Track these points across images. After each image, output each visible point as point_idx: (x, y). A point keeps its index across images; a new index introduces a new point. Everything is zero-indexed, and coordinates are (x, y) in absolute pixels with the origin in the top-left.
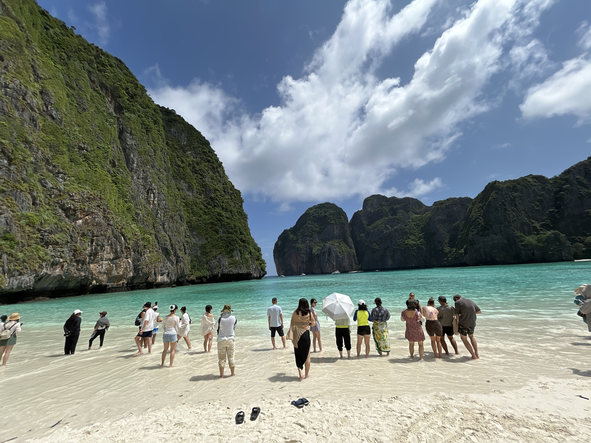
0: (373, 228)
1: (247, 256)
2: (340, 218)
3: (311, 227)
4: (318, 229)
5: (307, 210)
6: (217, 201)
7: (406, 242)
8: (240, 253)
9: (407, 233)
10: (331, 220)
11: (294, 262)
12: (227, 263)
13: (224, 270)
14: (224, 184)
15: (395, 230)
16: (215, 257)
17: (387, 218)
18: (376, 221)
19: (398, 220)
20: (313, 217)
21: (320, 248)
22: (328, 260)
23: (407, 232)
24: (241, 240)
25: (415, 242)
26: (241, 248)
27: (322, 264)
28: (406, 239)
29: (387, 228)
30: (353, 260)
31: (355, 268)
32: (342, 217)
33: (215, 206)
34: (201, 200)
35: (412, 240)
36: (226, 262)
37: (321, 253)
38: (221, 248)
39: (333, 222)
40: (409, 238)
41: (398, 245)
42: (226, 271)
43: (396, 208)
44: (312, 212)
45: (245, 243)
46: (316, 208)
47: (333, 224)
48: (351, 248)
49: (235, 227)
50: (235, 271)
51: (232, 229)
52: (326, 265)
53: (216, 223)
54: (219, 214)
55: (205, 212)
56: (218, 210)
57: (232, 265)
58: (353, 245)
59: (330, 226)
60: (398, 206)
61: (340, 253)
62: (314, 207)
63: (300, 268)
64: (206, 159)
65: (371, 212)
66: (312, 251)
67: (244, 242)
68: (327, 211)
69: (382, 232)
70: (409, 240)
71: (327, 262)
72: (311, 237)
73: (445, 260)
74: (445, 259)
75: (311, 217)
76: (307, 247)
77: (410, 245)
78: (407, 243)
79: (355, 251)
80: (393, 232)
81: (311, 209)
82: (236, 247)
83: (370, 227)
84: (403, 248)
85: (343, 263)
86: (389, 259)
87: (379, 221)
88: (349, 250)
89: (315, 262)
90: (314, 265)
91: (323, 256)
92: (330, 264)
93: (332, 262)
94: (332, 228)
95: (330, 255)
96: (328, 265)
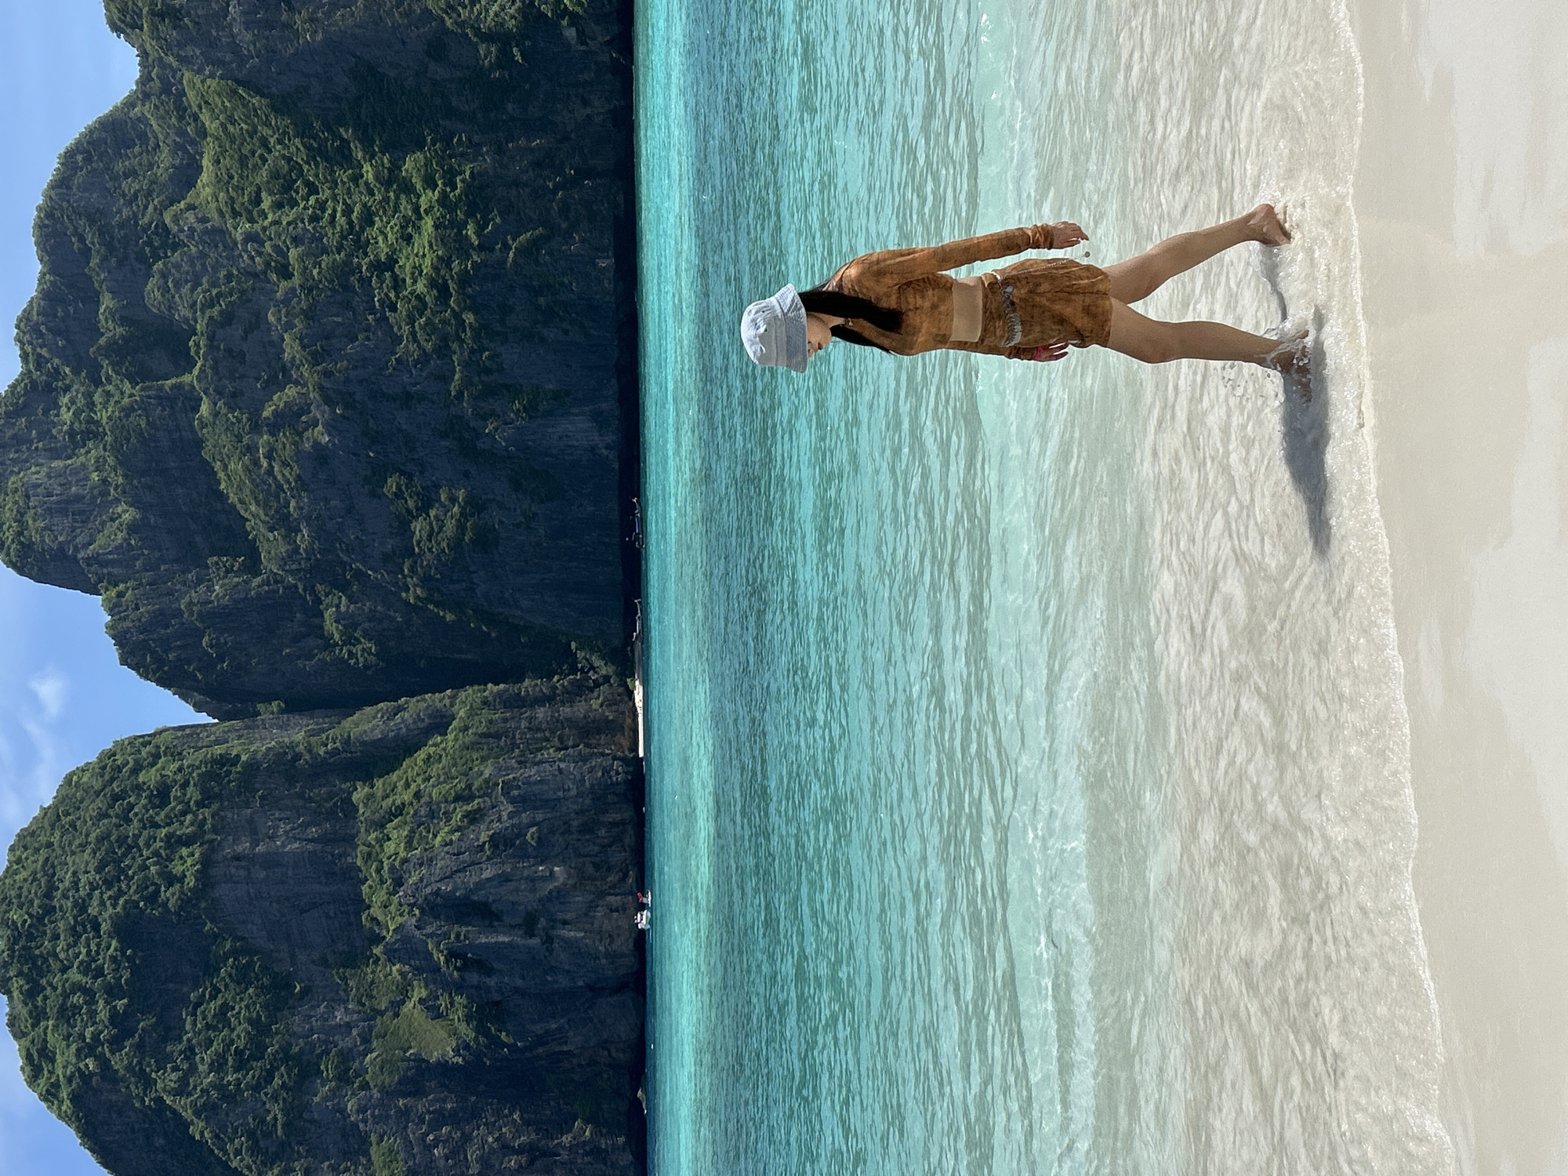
0: (284, 523)
2: (162, 794)
3: (218, 1065)
4: (245, 1006)
5: (50, 1096)
7: (421, 287)
9: (345, 270)
10: (171, 880)
15: (316, 359)
17: (205, 409)
18: (221, 497)
19: (228, 318)
20: (116, 1043)
21: (419, 992)
23: (334, 266)
25: (428, 224)
27: (563, 982)
28: (398, 284)
29: (291, 419)
30: (541, 713)
31: (610, 703)
32: (149, 777)
35: (408, 239)
37: (459, 988)
39: (187, 864)
40: (391, 263)
41: (443, 350)
43: (124, 321)
44: (65, 1058)
46: (38, 1016)
47: (206, 862)
48: (440, 723)
52: (568, 943)
58: (416, 708)
59: (223, 891)
60: (107, 302)
61: (473, 818)
62: (18, 1035)
65: (133, 528)
66: (443, 1067)
68: (82, 907)
69: (321, 456)
70: (405, 264)
71: (549, 940)
72: (306, 1071)
73: (581, 33)
74: (571, 33)
75: (118, 1062)
76: (405, 1114)
77: (445, 262)
78: (432, 283)
79: (470, 694)
80: (327, 374)
81: (37, 1063)
83: (272, 548)
84: (469, 318)
85: (565, 798)
86: (550, 430)
87: (225, 467)
88: (456, 740)
89: (541, 1041)
90: (565, 1049)
91: (489, 971)
92: (560, 916)
93: (549, 898)
94: (242, 873)
95: (486, 905)
96: (568, 927)
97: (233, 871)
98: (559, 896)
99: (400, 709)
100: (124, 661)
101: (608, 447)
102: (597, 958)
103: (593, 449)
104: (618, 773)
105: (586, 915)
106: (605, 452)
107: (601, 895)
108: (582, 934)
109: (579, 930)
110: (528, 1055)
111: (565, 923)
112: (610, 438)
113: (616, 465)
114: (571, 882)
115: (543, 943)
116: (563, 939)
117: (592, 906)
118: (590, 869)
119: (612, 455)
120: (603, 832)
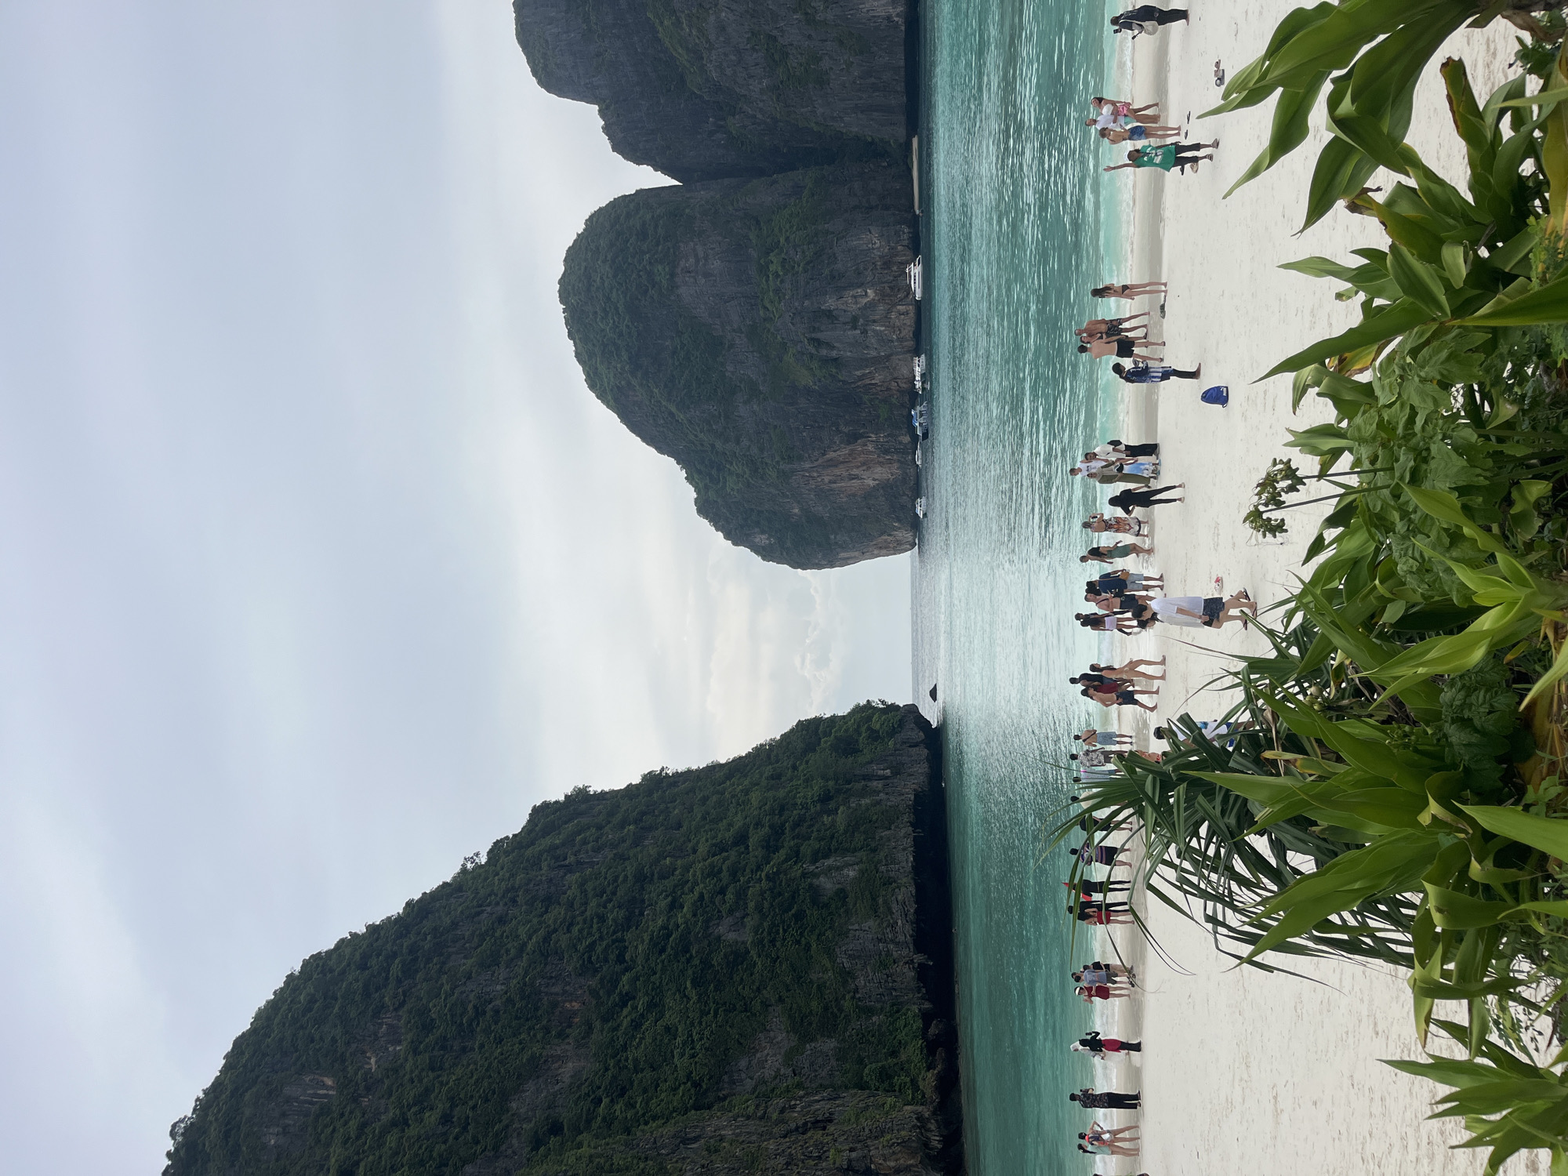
1: (841, 818)
2: (645, 231)
3: (688, 386)
4: (700, 354)
5: (600, 394)
6: (599, 949)
8: (826, 856)
10: (654, 283)
11: (856, 477)
12: (871, 923)
13: (901, 938)
14: (514, 901)
16: (846, 975)
18: (660, 43)
20: (633, 371)
21: (792, 349)
22: (854, 322)
24: (771, 846)
26: (806, 849)
27: (874, 353)
30: (857, 184)
31: (898, 178)
32: (637, 222)
33: (621, 959)
34: (597, 1024)
36: (864, 930)
38: (808, 947)
39: (661, 272)
42: (904, 930)
44: (607, 377)
45: (783, 825)
46: (591, 354)
47: (673, 275)
48: (798, 191)
49: (713, 873)
50: (905, 892)
51: (723, 891)
52: (876, 333)
53: (696, 961)
54: (658, 945)
55: (651, 1006)
56: (639, 947)
57: (881, 901)
58: (783, 181)
59: (682, 291)
61: (820, 255)
62: (581, 362)
63: (887, 452)
64: (399, 981)
66: (808, 390)
67: (778, 831)
68: (607, 297)
71: (864, 332)
72: (735, 392)
75: (634, 382)
76: (788, 414)
79: (814, 172)
81: (594, 379)
82: (804, 875)
85: (873, 249)
86: (861, 6)
87: (662, 23)
88: (807, 202)
89: (861, 378)
90: (873, 382)
91: (833, 348)
92: (872, 318)
93: (866, 307)
94: (692, 280)
95: (830, 311)
96: (876, 324)
97: (687, 279)
98: (871, 305)
99: (775, 182)
100: (614, 149)
101: (898, 15)
102: (892, 341)
103: (889, 18)
104: (904, 233)
105: (886, 317)
106: (896, 19)
107: (895, 305)
108: (883, 328)
109: (882, 326)
110: (853, 386)
111: (874, 321)
112: (900, 9)
113: (903, 28)
114: (877, 298)
115: (862, 333)
116: (874, 331)
117: (889, 311)
118: (888, 291)
119: (900, 20)
120: (895, 268)
